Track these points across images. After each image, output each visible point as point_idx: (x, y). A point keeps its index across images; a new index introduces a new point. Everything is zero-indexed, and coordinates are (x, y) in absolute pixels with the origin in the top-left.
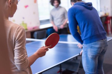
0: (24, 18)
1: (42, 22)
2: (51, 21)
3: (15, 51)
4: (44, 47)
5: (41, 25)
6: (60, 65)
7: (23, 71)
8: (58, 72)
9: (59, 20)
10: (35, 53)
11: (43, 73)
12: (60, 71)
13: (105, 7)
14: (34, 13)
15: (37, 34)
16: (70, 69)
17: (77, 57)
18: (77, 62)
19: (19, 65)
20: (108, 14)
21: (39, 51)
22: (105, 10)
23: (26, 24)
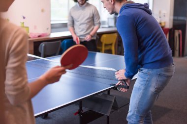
0: (24, 18)
1: (54, 27)
2: (70, 27)
3: (7, 71)
5: (51, 32)
6: (80, 103)
7: (18, 106)
8: (76, 114)
9: (84, 27)
10: (42, 77)
11: (49, 114)
12: (79, 112)
13: (160, 12)
14: (43, 11)
15: (45, 46)
16: (96, 110)
17: (108, 90)
18: (109, 99)
19: (12, 95)
20: (165, 23)
22: (160, 17)
23: (28, 27)
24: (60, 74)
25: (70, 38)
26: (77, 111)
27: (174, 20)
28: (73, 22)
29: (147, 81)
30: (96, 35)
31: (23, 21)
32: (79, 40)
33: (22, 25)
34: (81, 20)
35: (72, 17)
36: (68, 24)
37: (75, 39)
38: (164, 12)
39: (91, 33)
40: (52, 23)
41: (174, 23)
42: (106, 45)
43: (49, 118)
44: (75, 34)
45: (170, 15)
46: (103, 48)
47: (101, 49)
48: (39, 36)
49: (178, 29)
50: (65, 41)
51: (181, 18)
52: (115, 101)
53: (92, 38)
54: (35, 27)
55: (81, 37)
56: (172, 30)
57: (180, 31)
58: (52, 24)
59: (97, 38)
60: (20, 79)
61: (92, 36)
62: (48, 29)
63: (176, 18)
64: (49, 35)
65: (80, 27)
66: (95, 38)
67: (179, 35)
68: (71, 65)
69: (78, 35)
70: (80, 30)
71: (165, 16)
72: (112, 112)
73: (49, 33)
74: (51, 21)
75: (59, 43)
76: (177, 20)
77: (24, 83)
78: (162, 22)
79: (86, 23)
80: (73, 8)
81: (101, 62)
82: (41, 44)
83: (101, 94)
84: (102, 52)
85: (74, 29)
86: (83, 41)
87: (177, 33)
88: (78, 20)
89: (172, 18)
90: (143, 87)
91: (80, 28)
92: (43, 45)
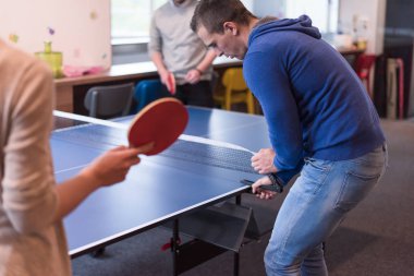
0: (52, 32)
1: (118, 53)
2: (153, 53)
4: (122, 148)
5: (113, 63)
6: (174, 223)
8: (165, 247)
9: (185, 51)
11: (107, 248)
12: (173, 244)
13: (355, 19)
14: (93, 16)
15: (98, 96)
16: (209, 240)
17: (238, 196)
18: (239, 214)
20: (366, 43)
21: (102, 166)
22: (355, 30)
23: (59, 54)
24: (127, 164)
25: (155, 76)
26: (169, 241)
27: (386, 36)
28: (160, 41)
29: (320, 186)
30: (211, 70)
31: (49, 38)
32: (174, 81)
33: (47, 49)
34: (179, 36)
35: (158, 31)
36: (150, 46)
37: (164, 79)
38: (363, 18)
39: (200, 67)
40: (114, 42)
41: (385, 42)
42: (234, 93)
43: (108, 256)
44: (166, 67)
45: (378, 25)
46: (229, 100)
47: (224, 103)
48: (86, 73)
49: (396, 57)
50: (144, 85)
51: (403, 32)
52: (252, 219)
53: (202, 78)
54: (77, 53)
55: (179, 76)
56: (383, 59)
57: (400, 61)
58: (113, 46)
59: (213, 77)
60: (34, 176)
61: (201, 73)
62: (104, 56)
63: (391, 31)
64: (109, 70)
65: (177, 51)
66: (209, 77)
67: (398, 70)
68: (150, 146)
69: (172, 70)
70: (177, 59)
71: (365, 27)
72: (246, 243)
73: (108, 66)
74: (111, 38)
75: (130, 88)
76: (394, 36)
77: (43, 185)
78: (360, 40)
79: (189, 44)
80: (161, 9)
81: (221, 130)
82: (90, 91)
83: (222, 203)
84: (225, 109)
85: (163, 57)
86: (182, 83)
87: (393, 65)
88: (172, 36)
89: (382, 30)
90: (308, 197)
91: (175, 55)
92: (95, 93)
